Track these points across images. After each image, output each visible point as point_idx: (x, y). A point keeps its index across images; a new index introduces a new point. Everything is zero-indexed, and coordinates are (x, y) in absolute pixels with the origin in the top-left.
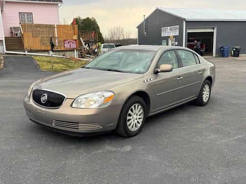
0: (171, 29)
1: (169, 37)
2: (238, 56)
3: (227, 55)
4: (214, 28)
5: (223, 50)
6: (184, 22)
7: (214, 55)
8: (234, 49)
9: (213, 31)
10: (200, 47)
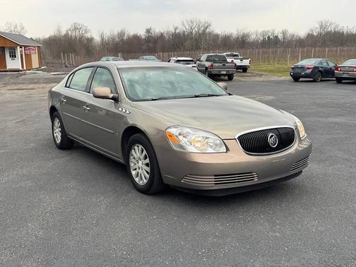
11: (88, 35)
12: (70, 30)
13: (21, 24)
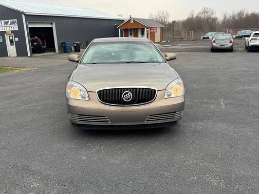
0: (6, 23)
1: (5, 32)
2: (80, 52)
3: (69, 50)
4: (52, 23)
5: (65, 46)
6: (23, 16)
7: (57, 51)
8: (75, 45)
9: (51, 26)
10: (42, 43)
11: (213, 16)
12: (200, 13)
13: (167, 12)
